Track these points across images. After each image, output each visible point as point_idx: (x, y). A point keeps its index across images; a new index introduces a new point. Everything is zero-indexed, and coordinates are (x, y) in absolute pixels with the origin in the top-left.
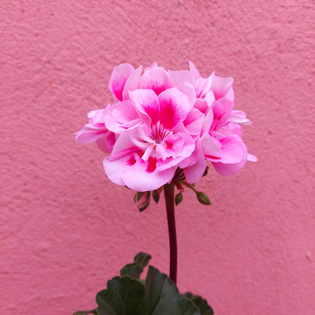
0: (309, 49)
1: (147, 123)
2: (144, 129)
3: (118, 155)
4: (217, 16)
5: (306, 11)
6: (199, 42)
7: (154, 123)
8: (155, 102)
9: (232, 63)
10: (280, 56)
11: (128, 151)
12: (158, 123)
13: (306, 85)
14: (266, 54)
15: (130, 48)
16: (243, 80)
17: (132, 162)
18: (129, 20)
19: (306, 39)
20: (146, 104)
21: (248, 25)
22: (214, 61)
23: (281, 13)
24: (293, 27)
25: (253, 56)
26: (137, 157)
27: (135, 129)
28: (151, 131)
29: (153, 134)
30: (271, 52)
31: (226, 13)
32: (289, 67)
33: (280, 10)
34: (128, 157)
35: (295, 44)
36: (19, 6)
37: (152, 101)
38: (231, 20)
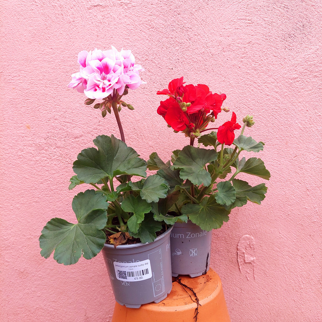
0: (239, 49)
1: (98, 73)
2: (98, 76)
3: (90, 88)
4: (192, 35)
5: (236, 30)
6: (183, 49)
7: (101, 73)
8: (100, 65)
9: (200, 58)
10: (224, 53)
11: (93, 86)
12: (103, 73)
13: (238, 68)
14: (217, 53)
15: (150, 52)
16: (206, 67)
17: (96, 90)
18: (149, 39)
19: (237, 45)
20: (97, 66)
21: (207, 39)
22: (191, 57)
23: (224, 32)
24: (230, 39)
25: (210, 54)
26: (97, 88)
27: (94, 76)
28: (101, 77)
29: (102, 78)
30: (219, 52)
31: (196, 33)
32: (229, 59)
33: (223, 30)
34: (94, 89)
35: (231, 47)
36: (96, 34)
37: (99, 65)
38: (199, 37)
